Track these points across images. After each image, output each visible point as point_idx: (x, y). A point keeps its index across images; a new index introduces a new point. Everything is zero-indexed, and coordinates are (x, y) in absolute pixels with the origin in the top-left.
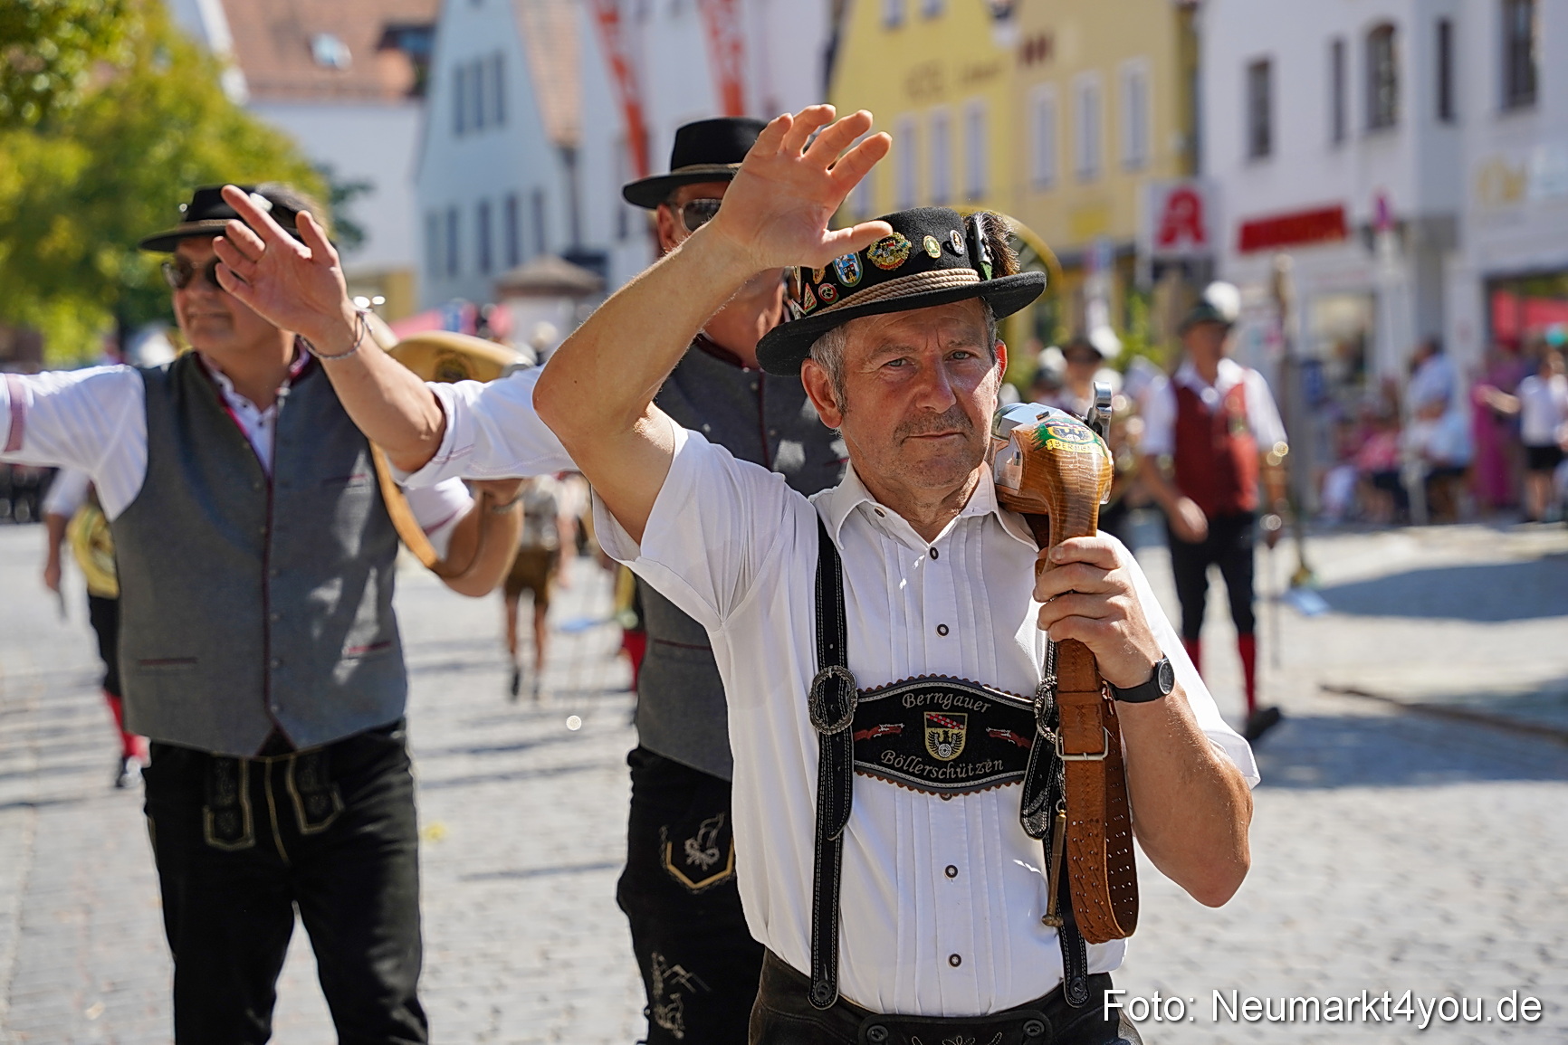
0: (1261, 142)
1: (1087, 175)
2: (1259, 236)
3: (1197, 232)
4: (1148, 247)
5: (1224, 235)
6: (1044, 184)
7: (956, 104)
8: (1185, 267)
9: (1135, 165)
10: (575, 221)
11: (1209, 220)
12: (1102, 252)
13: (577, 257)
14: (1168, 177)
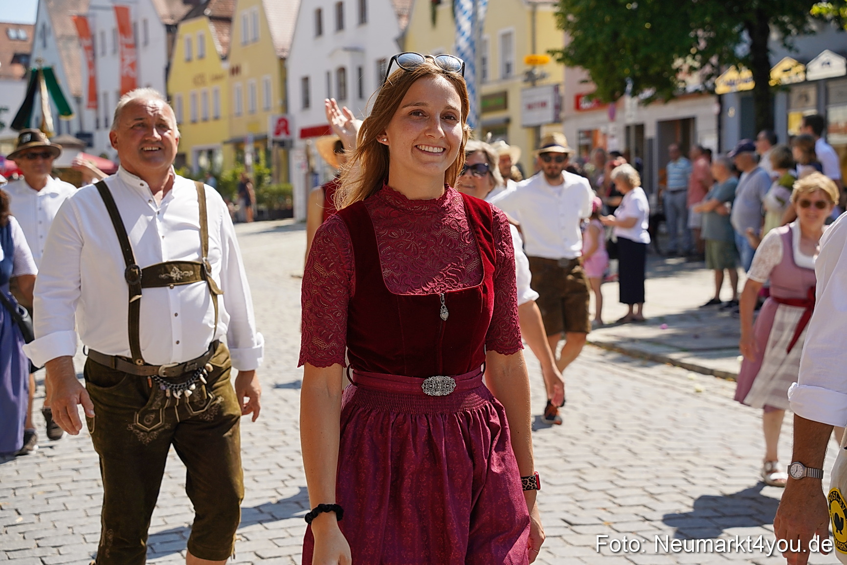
0: (306, 103)
1: (252, 112)
2: (306, 133)
3: (287, 133)
4: (271, 136)
5: (296, 133)
6: (239, 114)
7: (210, 87)
8: (282, 144)
9: (267, 109)
10: (81, 123)
11: (290, 128)
12: (251, 137)
13: (81, 135)
14: (278, 114)
